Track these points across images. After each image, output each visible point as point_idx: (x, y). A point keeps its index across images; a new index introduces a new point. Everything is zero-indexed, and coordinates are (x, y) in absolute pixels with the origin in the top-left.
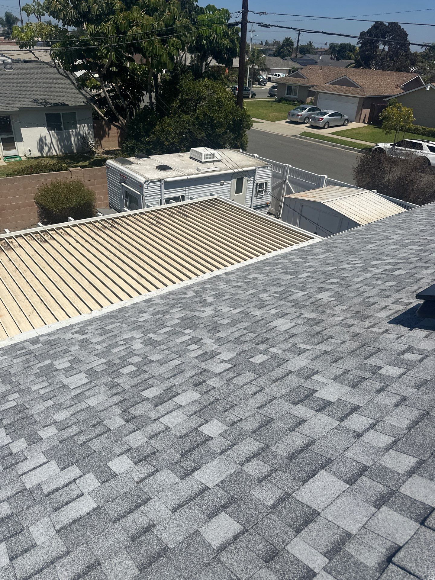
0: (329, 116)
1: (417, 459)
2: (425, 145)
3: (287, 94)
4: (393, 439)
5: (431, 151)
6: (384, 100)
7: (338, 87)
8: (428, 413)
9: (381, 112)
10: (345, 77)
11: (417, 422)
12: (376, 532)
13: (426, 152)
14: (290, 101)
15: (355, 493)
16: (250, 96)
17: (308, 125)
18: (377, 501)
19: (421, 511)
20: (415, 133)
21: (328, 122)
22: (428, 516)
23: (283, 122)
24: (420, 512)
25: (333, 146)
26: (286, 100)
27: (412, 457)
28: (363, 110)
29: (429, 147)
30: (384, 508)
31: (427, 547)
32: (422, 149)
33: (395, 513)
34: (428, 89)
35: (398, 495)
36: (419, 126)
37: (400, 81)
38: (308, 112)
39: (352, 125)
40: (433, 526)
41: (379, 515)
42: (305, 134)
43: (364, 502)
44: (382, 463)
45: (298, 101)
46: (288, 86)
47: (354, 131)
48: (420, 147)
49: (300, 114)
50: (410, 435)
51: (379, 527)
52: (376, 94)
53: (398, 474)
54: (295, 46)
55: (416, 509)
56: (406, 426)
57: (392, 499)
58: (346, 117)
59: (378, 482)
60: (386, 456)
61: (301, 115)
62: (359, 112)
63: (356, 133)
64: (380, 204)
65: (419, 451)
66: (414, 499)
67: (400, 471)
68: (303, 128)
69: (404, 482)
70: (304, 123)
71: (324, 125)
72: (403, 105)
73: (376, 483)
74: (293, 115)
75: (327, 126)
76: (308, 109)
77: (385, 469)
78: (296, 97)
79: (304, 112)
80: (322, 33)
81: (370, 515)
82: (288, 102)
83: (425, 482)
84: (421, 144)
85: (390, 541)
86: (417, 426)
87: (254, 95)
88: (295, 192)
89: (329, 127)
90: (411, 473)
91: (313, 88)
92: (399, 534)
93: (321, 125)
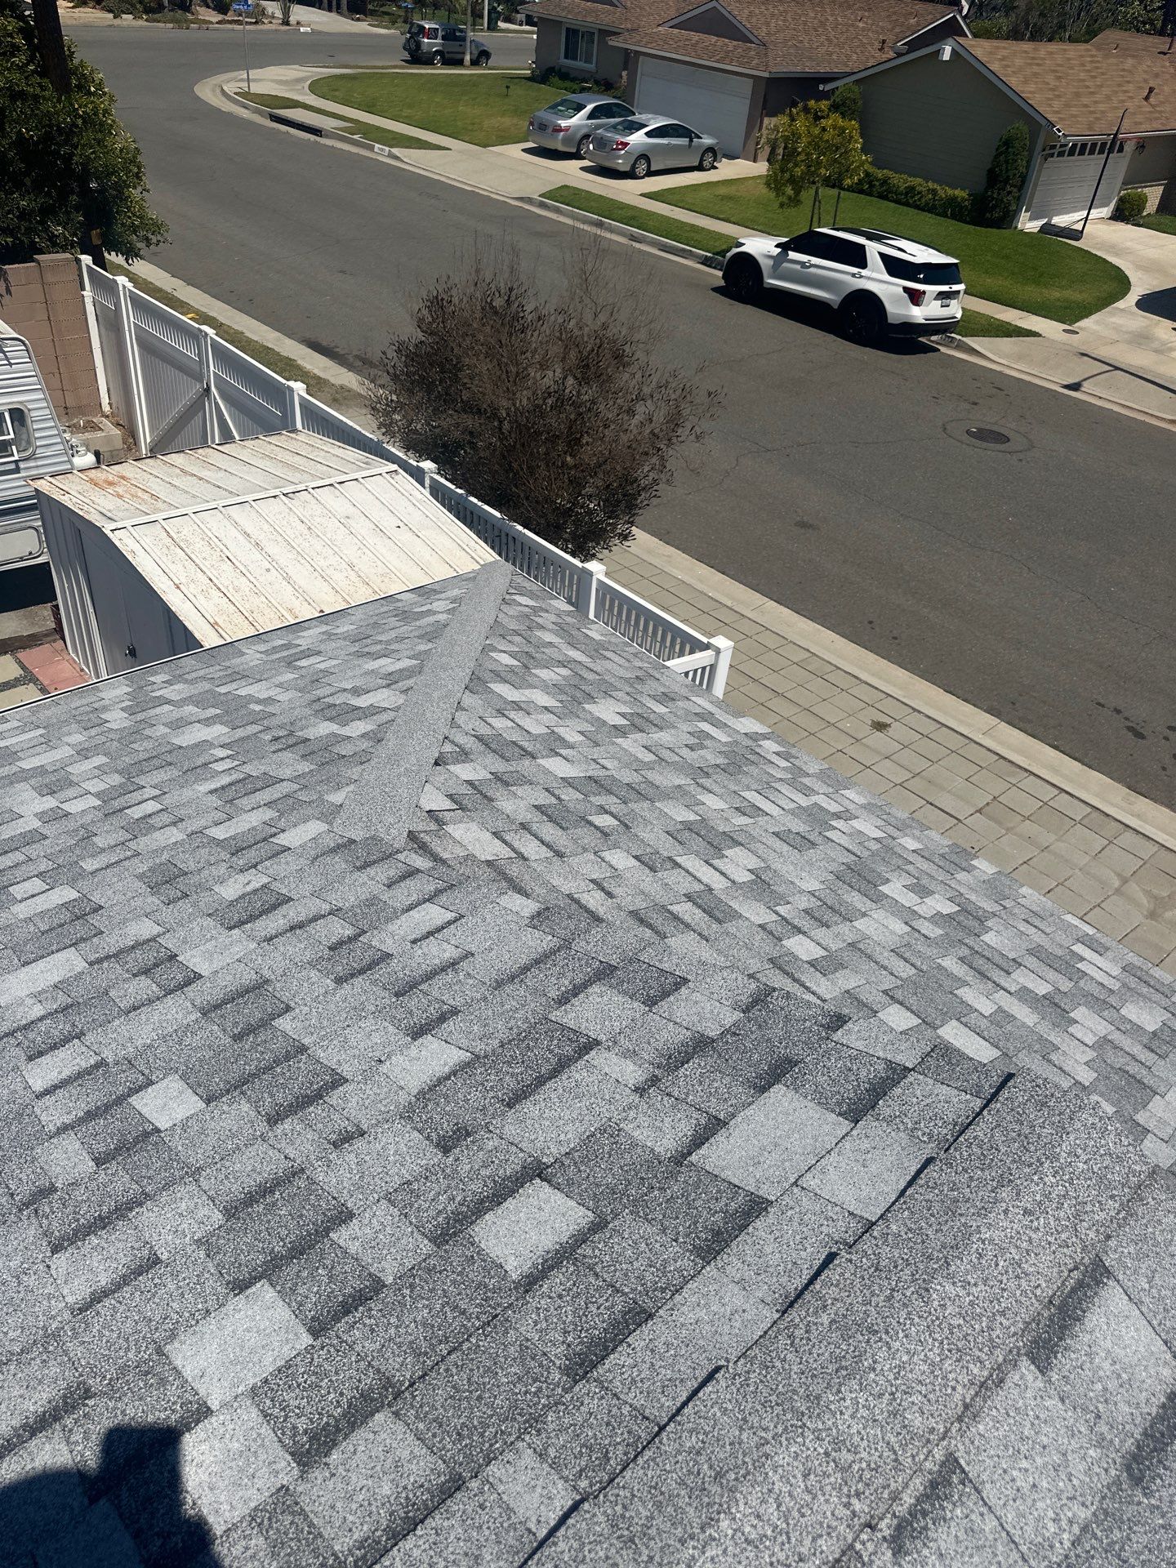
0: (649, 134)
2: (873, 249)
3: (566, 57)
5: (891, 273)
6: (821, 88)
7: (696, 37)
10: (716, 3)
13: (875, 275)
21: (645, 157)
26: (564, 75)
28: (767, 121)
29: (883, 256)
32: (863, 265)
34: (947, 56)
38: (591, 116)
39: (730, 170)
42: (562, 193)
45: (596, 82)
48: (855, 257)
49: (563, 123)
52: (807, 68)
58: (707, 140)
61: (567, 129)
62: (753, 126)
70: (576, 156)
71: (634, 166)
74: (543, 127)
75: (642, 168)
76: (590, 107)
78: (591, 67)
79: (578, 120)
82: (567, 84)
84: (863, 247)
89: (650, 173)
91: (623, 38)
93: (620, 164)
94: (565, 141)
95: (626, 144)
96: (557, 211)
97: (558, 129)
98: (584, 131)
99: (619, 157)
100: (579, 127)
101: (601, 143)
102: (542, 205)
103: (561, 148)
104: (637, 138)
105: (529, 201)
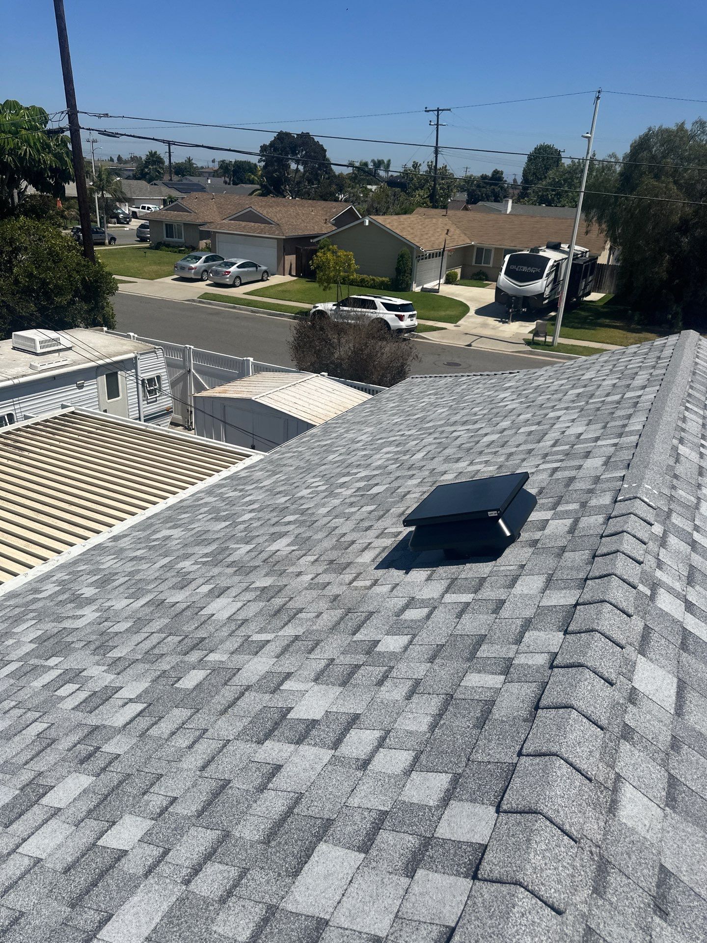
0: (238, 267)
1: (450, 775)
2: (378, 301)
3: (167, 237)
4: (413, 754)
5: (388, 310)
6: (311, 241)
7: (243, 224)
8: (452, 696)
9: (312, 259)
10: (250, 209)
11: (440, 715)
12: (416, 918)
13: (381, 311)
14: (173, 247)
15: (374, 864)
16: (107, 241)
17: (208, 282)
18: (408, 864)
19: (470, 857)
20: (362, 286)
21: (238, 277)
22: (480, 863)
23: (168, 280)
24: (469, 860)
25: (252, 311)
26: (168, 245)
27: (444, 774)
28: (287, 257)
29: (383, 304)
30: (420, 873)
31: (487, 914)
32: (376, 308)
33: (436, 874)
34: (367, 224)
35: (435, 843)
36: (365, 276)
37: (329, 214)
38: (205, 262)
39: (275, 280)
40: (489, 875)
41: (416, 889)
42: (206, 296)
43: (390, 873)
44: (405, 798)
45: (186, 247)
46: (166, 225)
47: (280, 289)
48: (372, 305)
49: (193, 266)
50: (435, 740)
51: (418, 909)
52: (300, 233)
53: (430, 808)
54: (167, 163)
55: (462, 856)
56: (427, 726)
57: (428, 853)
58: (264, 268)
59: (404, 832)
60: (408, 786)
61: (195, 268)
62: (280, 260)
63: (283, 291)
64: (335, 392)
65: (451, 762)
66: (458, 842)
67: (431, 803)
68: (202, 287)
69: (440, 819)
70: (201, 280)
71: (234, 282)
72: (339, 248)
73: (402, 835)
74: (183, 268)
75: (238, 282)
76: (204, 258)
77: (411, 808)
78: (183, 240)
79: (199, 264)
80: (203, 146)
81: (402, 892)
82: (170, 249)
83: (467, 806)
84: (373, 301)
85: (437, 924)
86: (442, 722)
87: (113, 239)
88: (209, 386)
89: (242, 284)
90: (446, 801)
91: (206, 226)
92: (448, 907)
93: (228, 281)
94: (195, 274)
95: (230, 272)
96: (210, 304)
97: (191, 269)
98: (203, 268)
99: (227, 278)
100: (200, 267)
101: (217, 273)
102: (200, 302)
103: (193, 277)
104: (233, 269)
105: (193, 301)
